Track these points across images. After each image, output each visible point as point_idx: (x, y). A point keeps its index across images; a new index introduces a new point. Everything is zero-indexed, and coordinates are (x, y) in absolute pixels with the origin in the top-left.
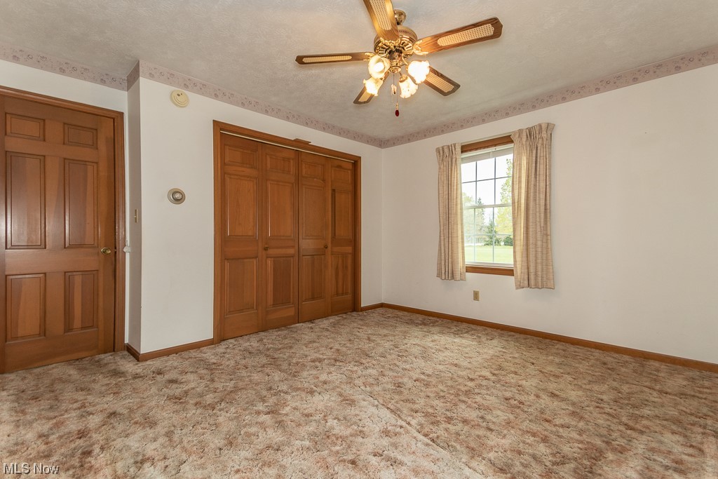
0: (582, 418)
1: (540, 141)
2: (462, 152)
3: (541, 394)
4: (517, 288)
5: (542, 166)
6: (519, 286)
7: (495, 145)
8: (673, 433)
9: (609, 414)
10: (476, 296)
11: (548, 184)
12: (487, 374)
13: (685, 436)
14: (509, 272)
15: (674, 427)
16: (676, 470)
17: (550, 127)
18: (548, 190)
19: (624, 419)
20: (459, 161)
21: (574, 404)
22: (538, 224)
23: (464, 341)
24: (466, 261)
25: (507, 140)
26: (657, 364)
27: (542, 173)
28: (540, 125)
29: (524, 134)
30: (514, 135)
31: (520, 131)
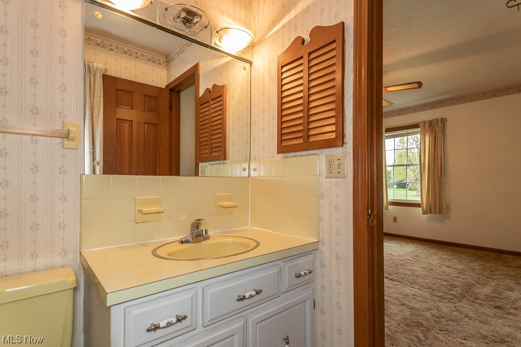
0: (464, 274)
1: (437, 128)
2: (386, 132)
3: (442, 266)
4: (423, 214)
5: (439, 143)
6: (424, 213)
7: (408, 129)
8: (511, 280)
9: (478, 273)
10: (395, 220)
11: (442, 153)
12: (410, 258)
13: (516, 281)
14: (417, 205)
15: (512, 278)
16: (509, 290)
17: (443, 121)
18: (443, 157)
19: (486, 275)
20: (384, 138)
21: (460, 270)
22: (436, 176)
23: (391, 244)
24: (389, 198)
25: (415, 126)
26: (507, 256)
27: (439, 146)
28: (437, 119)
29: (427, 124)
30: (421, 124)
31: (425, 122)
